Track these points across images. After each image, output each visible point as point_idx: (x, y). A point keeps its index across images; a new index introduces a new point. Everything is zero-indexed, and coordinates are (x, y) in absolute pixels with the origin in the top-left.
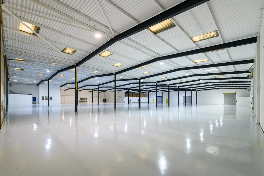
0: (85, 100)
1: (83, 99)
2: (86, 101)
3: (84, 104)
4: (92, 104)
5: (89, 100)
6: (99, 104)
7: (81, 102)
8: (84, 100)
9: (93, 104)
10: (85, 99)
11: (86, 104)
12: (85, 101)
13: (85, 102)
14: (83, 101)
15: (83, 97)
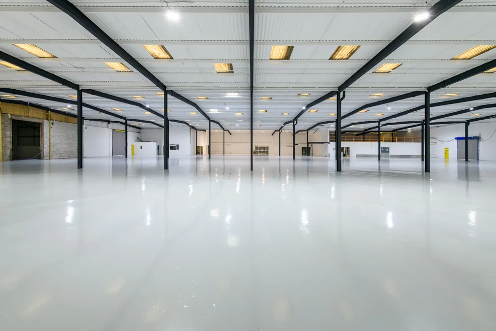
0: (265, 150)
1: (260, 148)
2: (267, 153)
3: (262, 157)
4: (278, 157)
5: (273, 150)
6: (294, 158)
7: (256, 154)
8: (262, 150)
9: (281, 157)
10: (264, 148)
11: (266, 157)
12: (264, 152)
13: (265, 154)
14: (260, 152)
15: (260, 145)
